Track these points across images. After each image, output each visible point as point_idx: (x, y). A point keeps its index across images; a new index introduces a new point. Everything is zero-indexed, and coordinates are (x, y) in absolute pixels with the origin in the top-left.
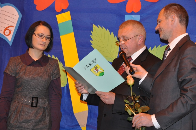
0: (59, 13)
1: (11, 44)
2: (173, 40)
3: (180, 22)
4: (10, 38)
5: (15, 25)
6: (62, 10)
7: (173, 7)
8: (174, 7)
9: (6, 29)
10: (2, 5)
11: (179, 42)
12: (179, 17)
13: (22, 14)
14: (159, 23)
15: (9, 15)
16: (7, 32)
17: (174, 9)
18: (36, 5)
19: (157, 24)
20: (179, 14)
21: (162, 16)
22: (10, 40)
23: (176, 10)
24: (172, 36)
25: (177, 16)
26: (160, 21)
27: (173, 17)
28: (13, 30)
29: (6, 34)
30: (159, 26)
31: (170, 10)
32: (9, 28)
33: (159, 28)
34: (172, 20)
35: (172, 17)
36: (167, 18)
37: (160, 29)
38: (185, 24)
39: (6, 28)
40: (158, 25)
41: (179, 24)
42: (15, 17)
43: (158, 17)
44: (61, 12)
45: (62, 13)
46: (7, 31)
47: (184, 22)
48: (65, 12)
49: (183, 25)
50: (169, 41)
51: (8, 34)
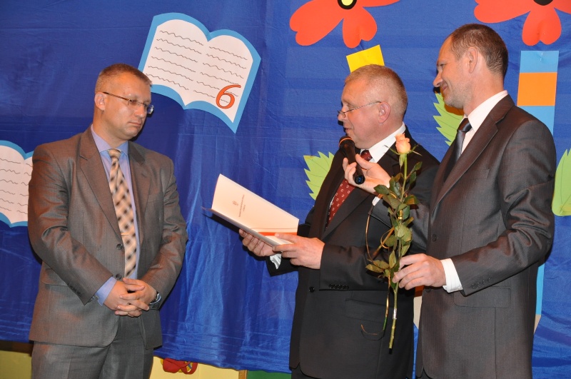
0: (353, 51)
1: (234, 130)
2: (476, 107)
3: (490, 64)
4: (232, 115)
5: (243, 83)
6: (362, 43)
7: (471, 31)
8: (474, 31)
9: (223, 92)
10: (211, 33)
11: (492, 111)
12: (487, 54)
13: (261, 56)
14: (440, 71)
15: (229, 57)
16: (225, 100)
17: (474, 35)
18: (296, 32)
19: (437, 72)
20: (485, 46)
21: (447, 55)
22: (232, 120)
23: (479, 38)
24: (473, 97)
25: (482, 52)
26: (442, 63)
27: (473, 52)
28: (239, 94)
29: (222, 103)
30: (442, 78)
31: (465, 39)
32: (229, 91)
33: (441, 80)
34: (470, 62)
35: (469, 54)
36: (459, 57)
37: (444, 82)
38: (501, 69)
39: (221, 89)
40: (439, 76)
41: (487, 70)
42: (243, 63)
43: (438, 55)
44: (358, 47)
45: (360, 50)
46: (223, 97)
47: (499, 65)
48: (368, 47)
49: (495, 71)
50: (465, 110)
51: (227, 104)
